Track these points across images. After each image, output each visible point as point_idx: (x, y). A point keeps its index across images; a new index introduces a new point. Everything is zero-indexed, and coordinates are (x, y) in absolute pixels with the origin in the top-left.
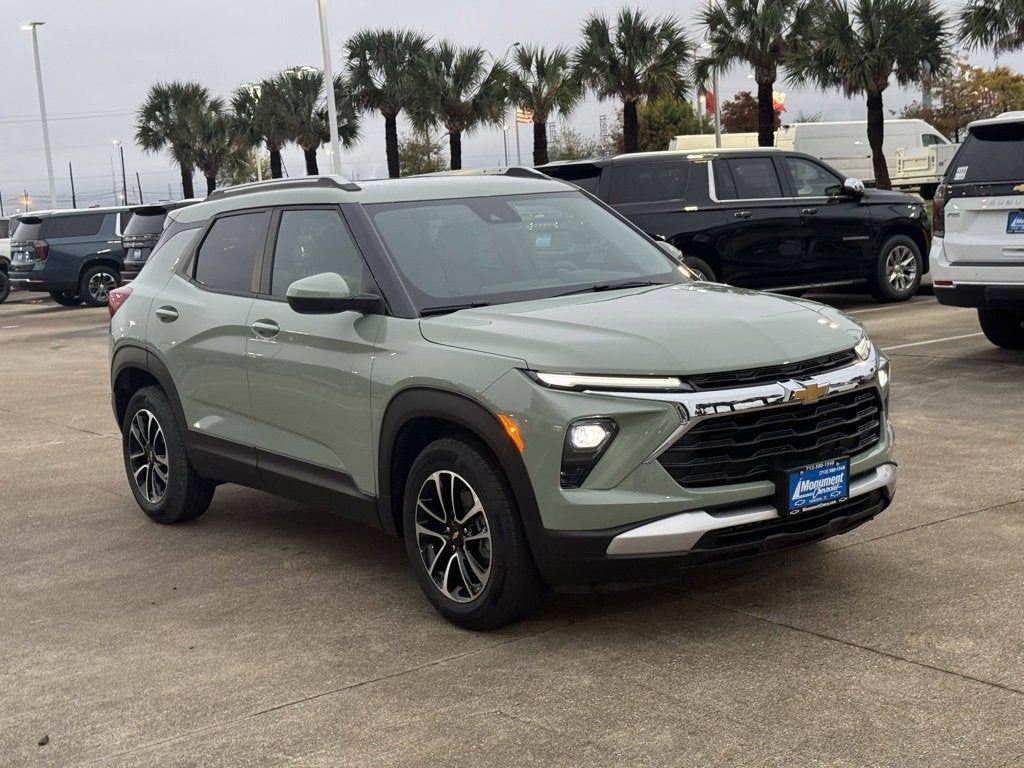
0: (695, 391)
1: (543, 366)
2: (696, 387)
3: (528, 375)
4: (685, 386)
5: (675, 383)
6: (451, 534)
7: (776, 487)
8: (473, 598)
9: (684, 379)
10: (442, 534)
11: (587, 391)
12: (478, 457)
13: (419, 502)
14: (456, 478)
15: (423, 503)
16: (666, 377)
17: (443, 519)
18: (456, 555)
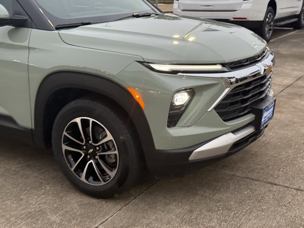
0: (230, 72)
1: (153, 60)
2: (230, 70)
3: (144, 65)
4: (225, 69)
5: (219, 67)
6: (87, 150)
7: (255, 117)
8: (103, 183)
9: (223, 65)
10: (81, 150)
11: (180, 74)
12: (109, 110)
13: (65, 133)
14: (93, 122)
15: (68, 133)
16: (215, 64)
17: (83, 142)
18: (91, 161)
